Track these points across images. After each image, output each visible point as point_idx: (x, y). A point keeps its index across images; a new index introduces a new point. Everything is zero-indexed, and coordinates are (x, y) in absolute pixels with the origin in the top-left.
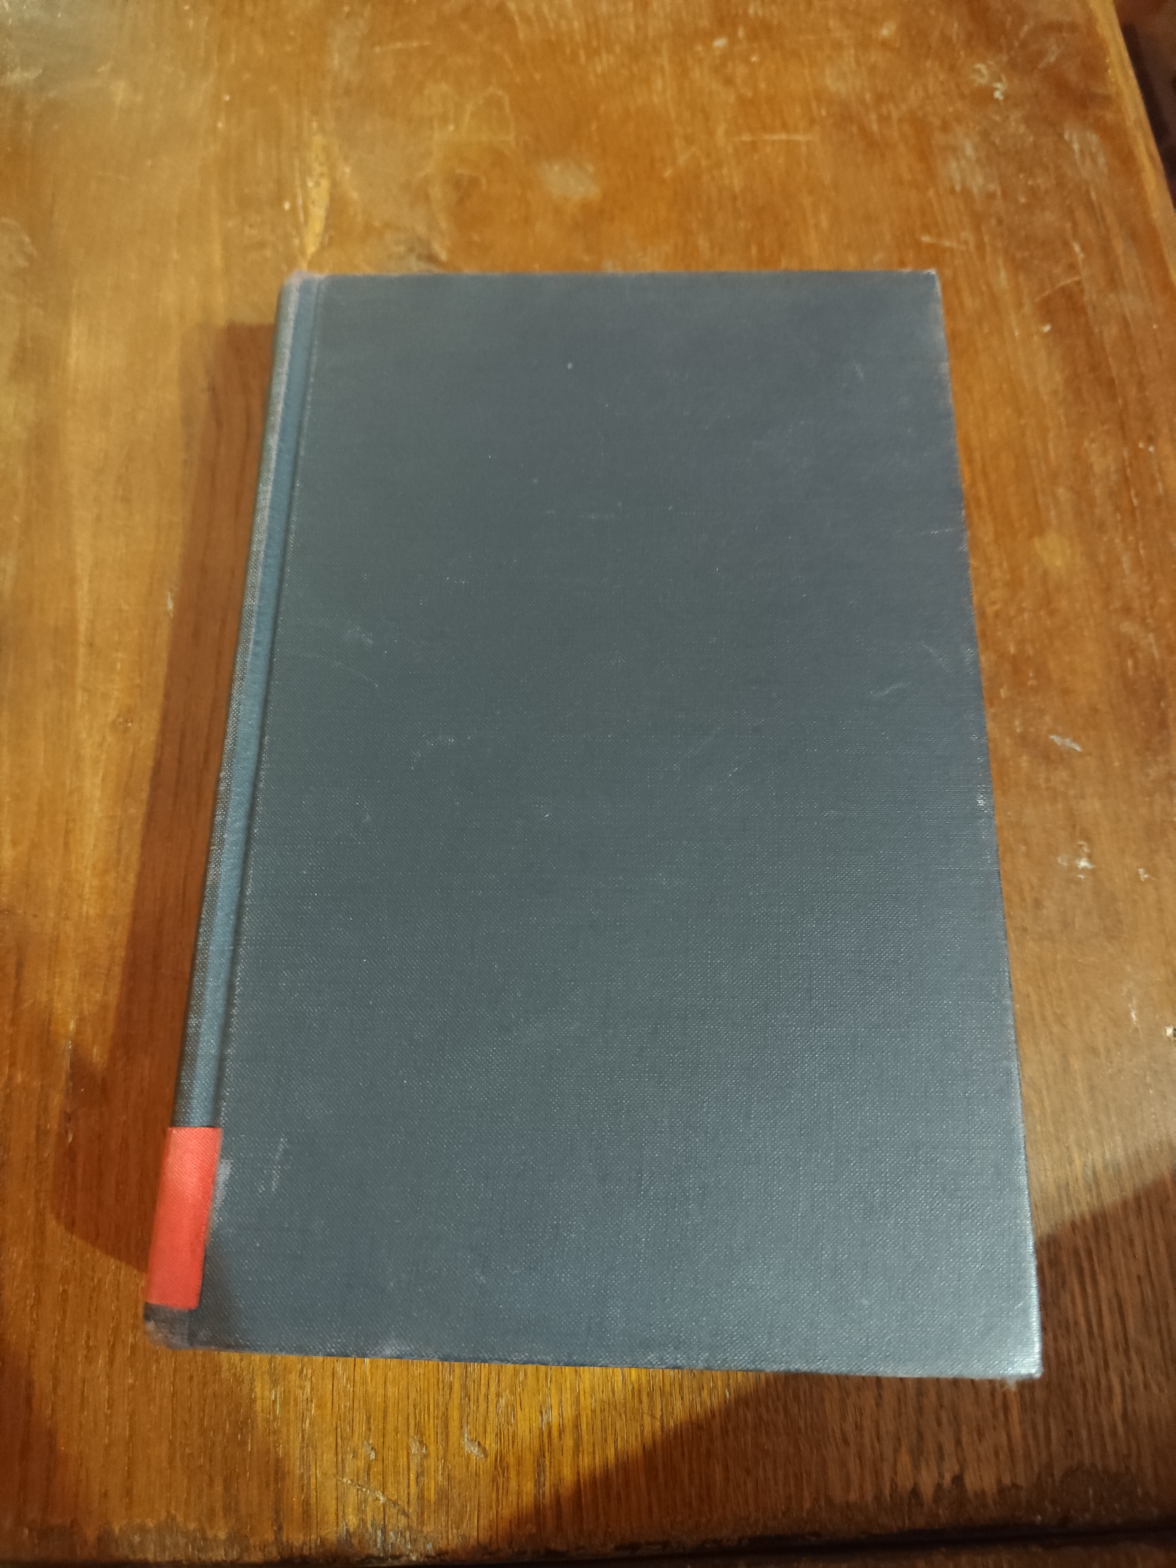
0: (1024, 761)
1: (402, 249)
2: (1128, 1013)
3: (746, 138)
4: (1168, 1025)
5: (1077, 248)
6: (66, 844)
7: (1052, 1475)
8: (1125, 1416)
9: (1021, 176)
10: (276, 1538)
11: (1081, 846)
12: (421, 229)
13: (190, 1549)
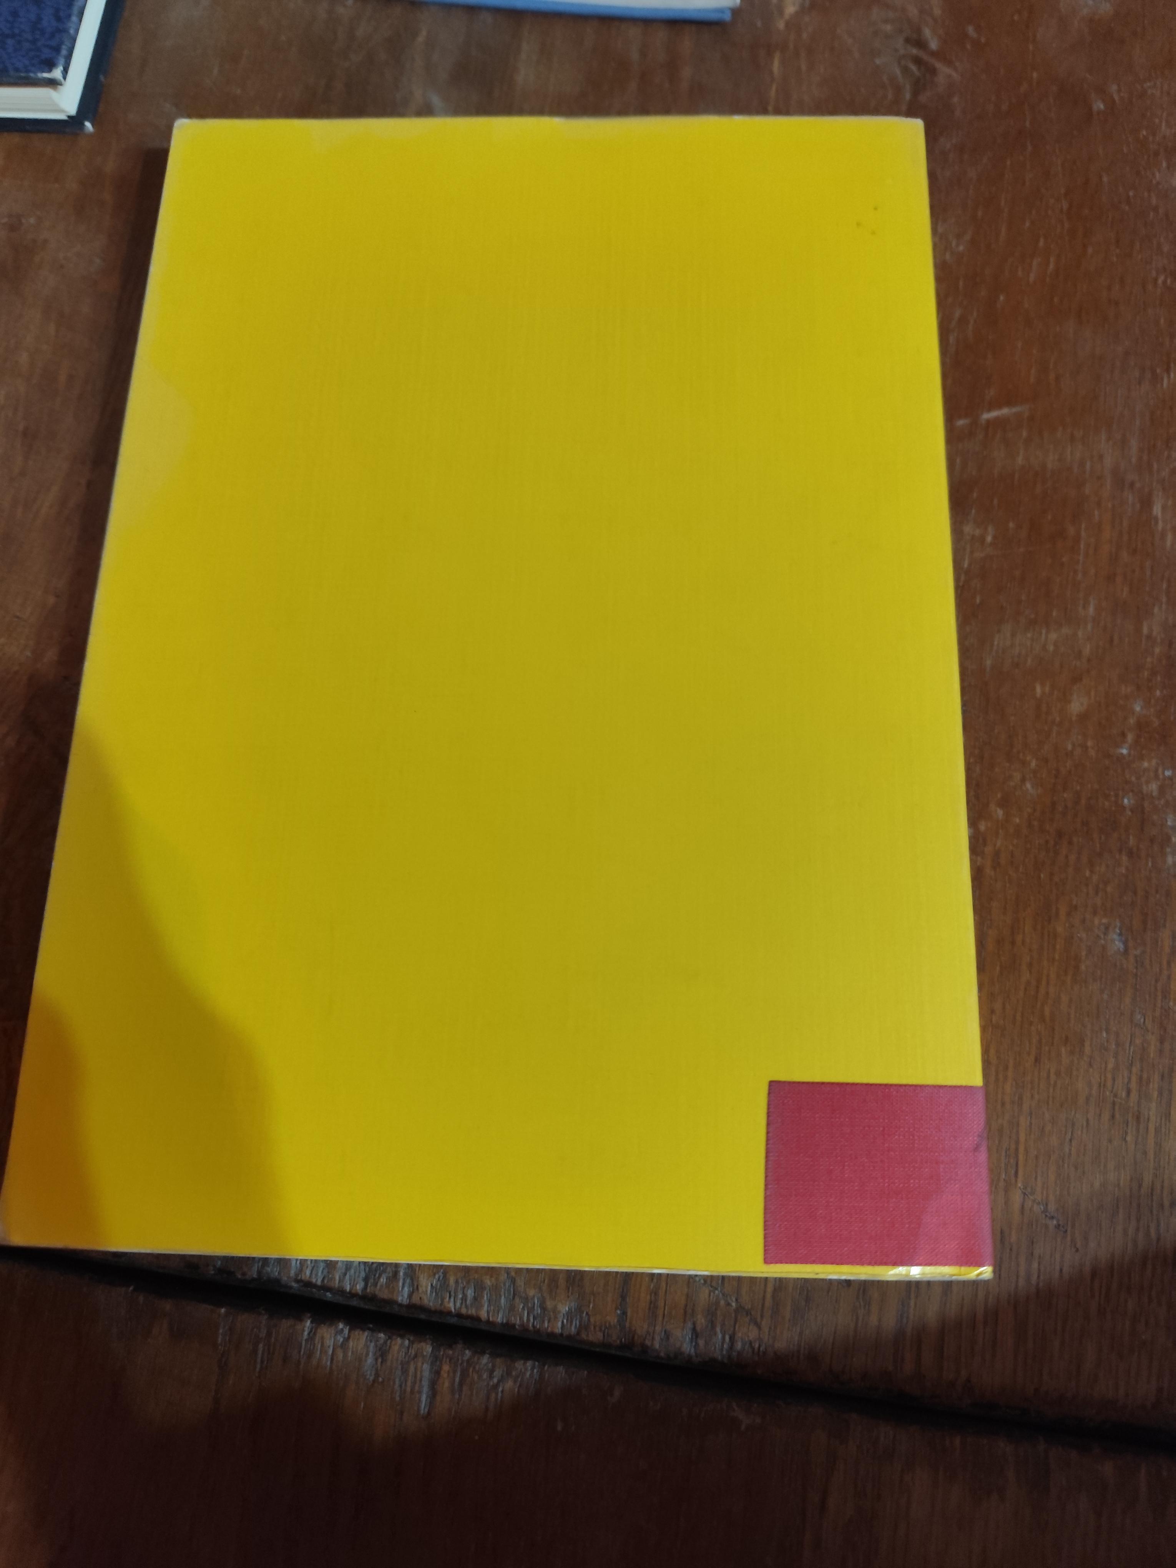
10: (618, 1321)
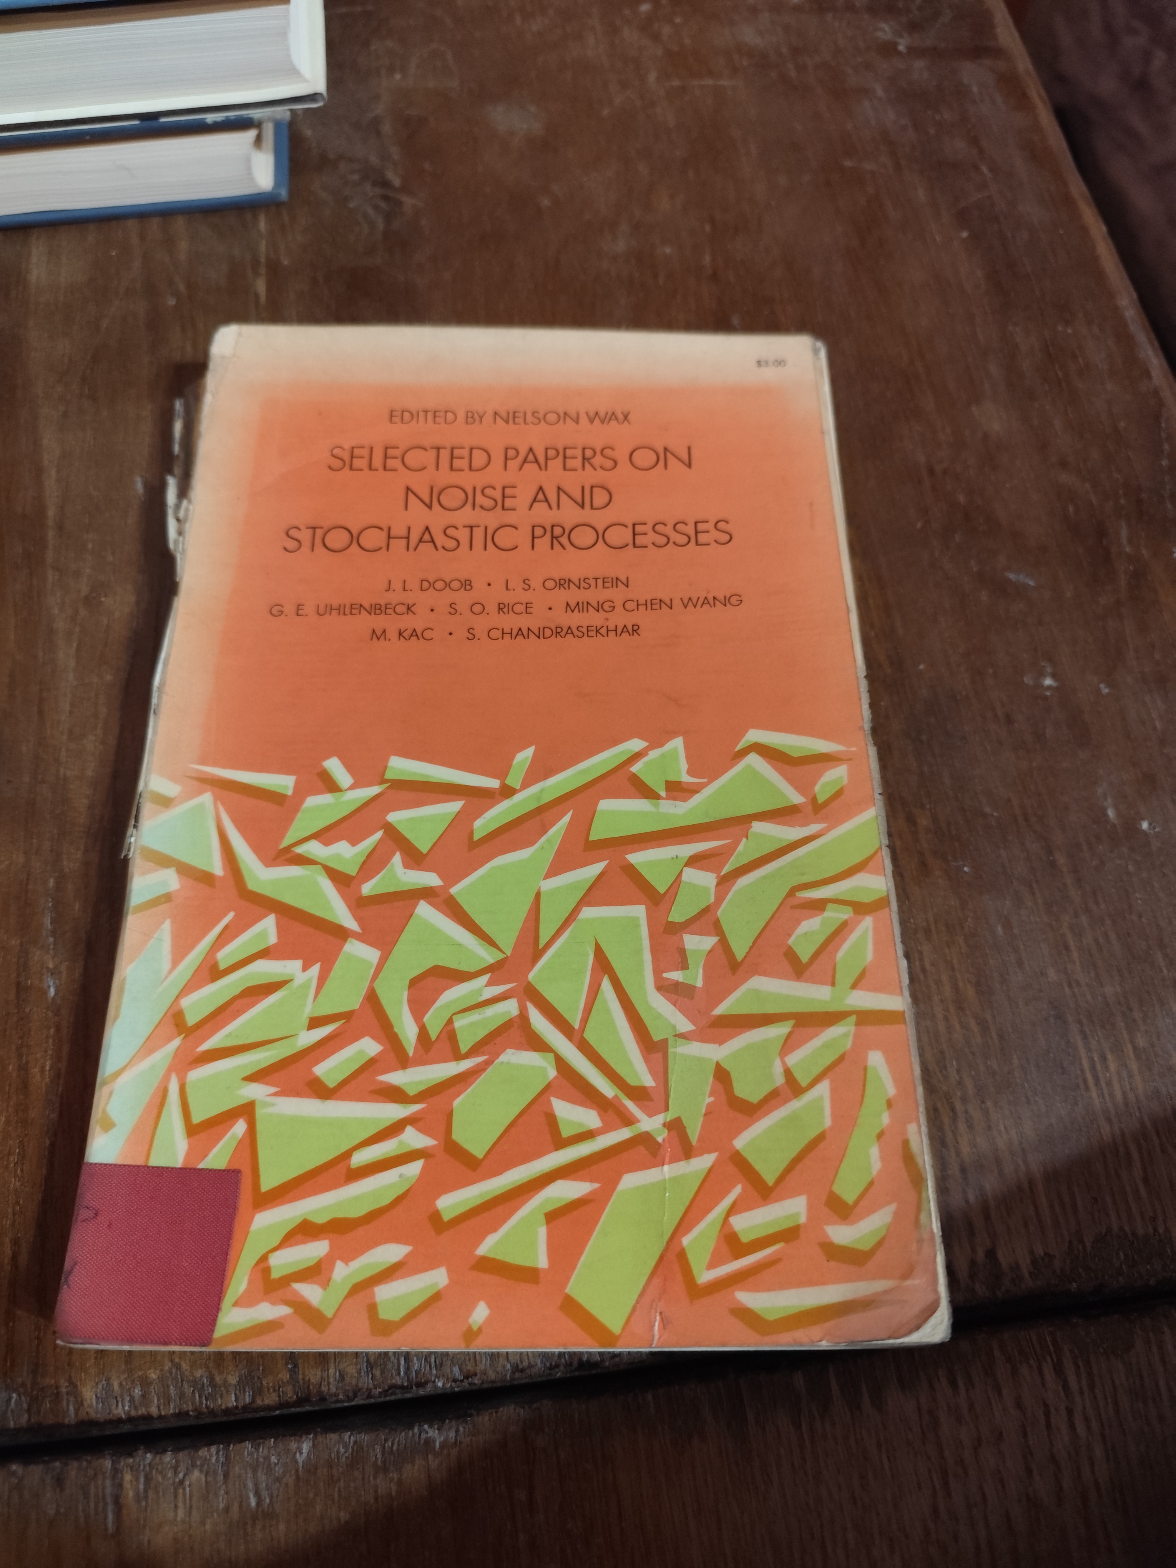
0: (984, 596)
1: (356, 177)
2: (1104, 811)
3: (676, 83)
4: (1143, 819)
5: (985, 169)
6: (40, 713)
7: (1082, 1242)
8: (1146, 1180)
9: (929, 113)
11: (1044, 667)
12: (374, 159)
13: (197, 1397)
